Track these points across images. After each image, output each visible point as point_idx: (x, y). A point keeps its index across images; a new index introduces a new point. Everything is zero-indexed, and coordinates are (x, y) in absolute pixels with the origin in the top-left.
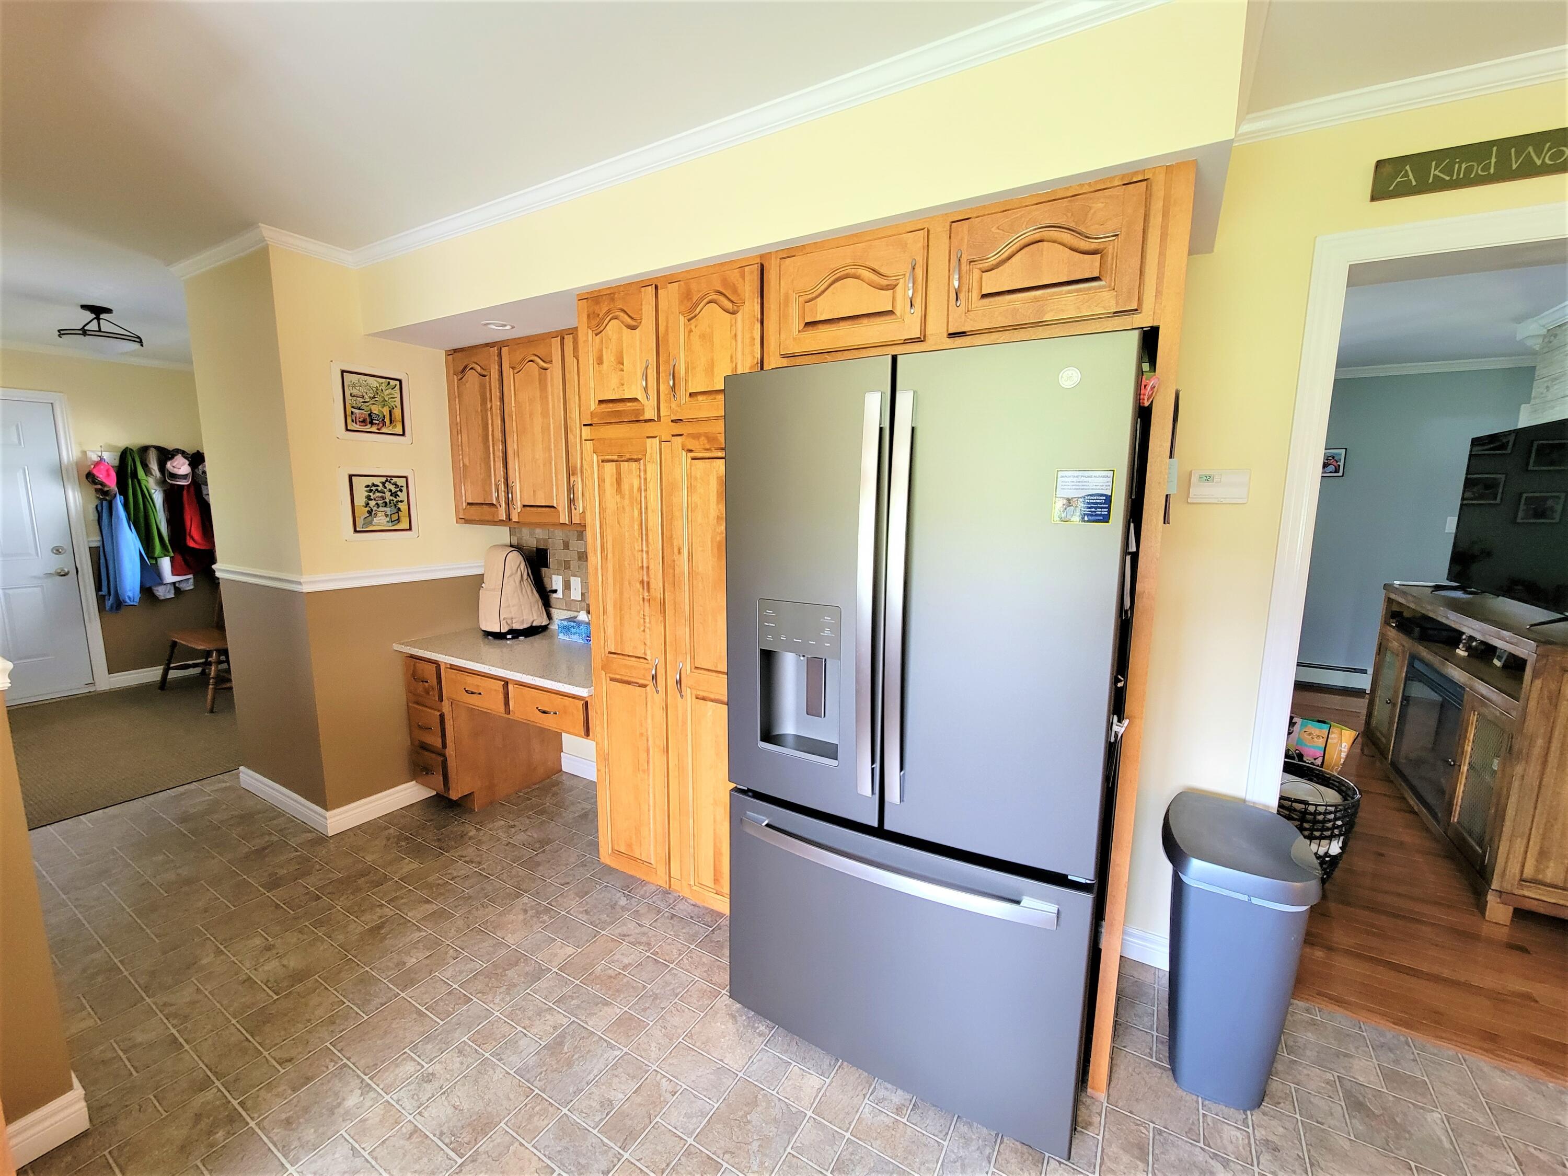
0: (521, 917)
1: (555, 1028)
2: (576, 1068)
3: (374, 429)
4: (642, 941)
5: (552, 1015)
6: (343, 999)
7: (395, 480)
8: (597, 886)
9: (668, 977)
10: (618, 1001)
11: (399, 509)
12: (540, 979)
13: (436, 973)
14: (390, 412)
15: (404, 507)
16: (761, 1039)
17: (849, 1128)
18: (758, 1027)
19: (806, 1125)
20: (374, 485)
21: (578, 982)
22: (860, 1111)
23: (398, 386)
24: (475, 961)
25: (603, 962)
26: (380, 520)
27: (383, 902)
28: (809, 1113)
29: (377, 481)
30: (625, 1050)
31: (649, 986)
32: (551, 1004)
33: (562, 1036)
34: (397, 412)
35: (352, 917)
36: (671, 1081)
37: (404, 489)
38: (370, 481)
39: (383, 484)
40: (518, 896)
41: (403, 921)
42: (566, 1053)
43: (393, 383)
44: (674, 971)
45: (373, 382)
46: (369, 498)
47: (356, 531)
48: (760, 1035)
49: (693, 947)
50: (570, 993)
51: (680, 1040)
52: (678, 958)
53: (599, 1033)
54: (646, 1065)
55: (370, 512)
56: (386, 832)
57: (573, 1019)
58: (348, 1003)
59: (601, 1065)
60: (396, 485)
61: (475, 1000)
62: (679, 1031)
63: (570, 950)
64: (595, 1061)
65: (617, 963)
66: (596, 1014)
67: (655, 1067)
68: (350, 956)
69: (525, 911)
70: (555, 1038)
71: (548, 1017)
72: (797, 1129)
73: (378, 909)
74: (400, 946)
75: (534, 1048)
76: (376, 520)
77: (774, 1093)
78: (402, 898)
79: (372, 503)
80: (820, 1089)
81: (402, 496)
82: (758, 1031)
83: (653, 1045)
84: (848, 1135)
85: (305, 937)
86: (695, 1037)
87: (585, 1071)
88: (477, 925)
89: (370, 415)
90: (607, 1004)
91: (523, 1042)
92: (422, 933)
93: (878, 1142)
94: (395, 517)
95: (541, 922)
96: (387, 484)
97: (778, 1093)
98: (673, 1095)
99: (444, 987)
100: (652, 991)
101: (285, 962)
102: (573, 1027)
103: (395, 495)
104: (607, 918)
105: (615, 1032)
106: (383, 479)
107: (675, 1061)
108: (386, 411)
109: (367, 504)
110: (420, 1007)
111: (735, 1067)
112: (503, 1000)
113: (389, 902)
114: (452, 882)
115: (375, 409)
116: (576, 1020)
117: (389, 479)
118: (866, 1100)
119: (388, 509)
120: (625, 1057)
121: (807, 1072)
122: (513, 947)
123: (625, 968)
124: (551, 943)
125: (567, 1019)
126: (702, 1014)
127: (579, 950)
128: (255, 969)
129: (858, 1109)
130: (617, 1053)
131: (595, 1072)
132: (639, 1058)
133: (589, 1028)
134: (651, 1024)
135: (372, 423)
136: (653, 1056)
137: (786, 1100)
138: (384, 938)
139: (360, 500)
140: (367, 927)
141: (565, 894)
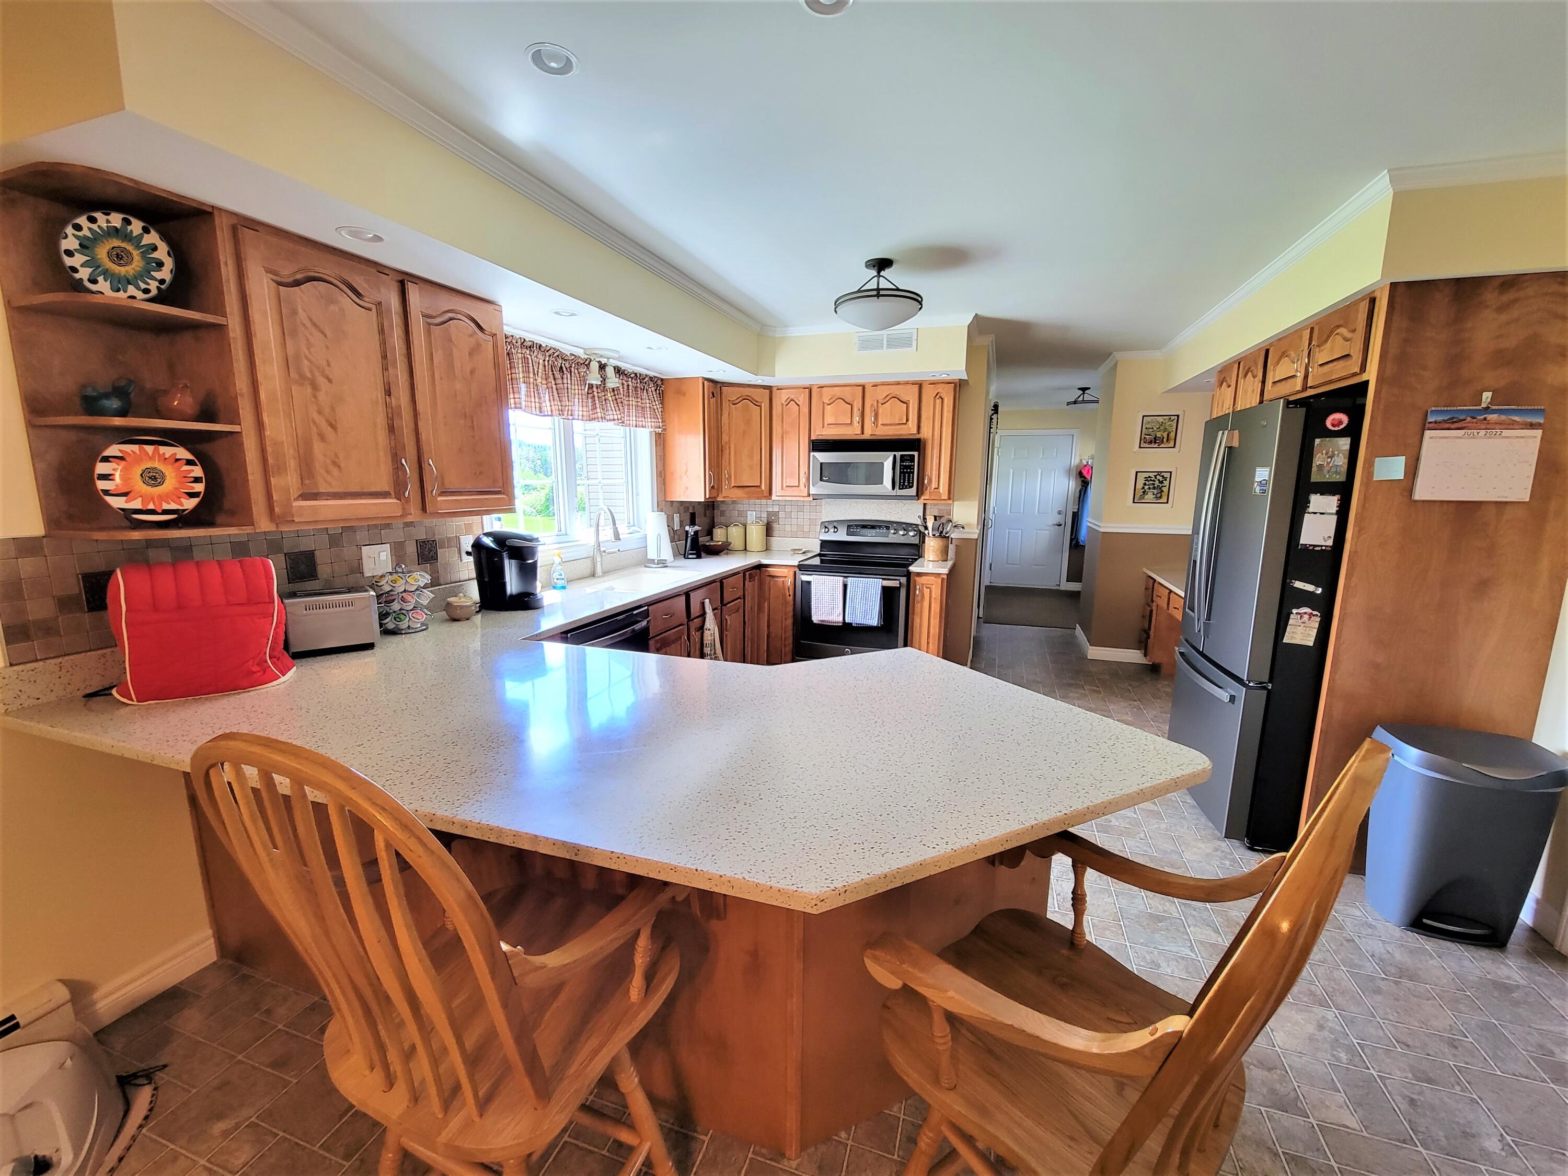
3: (1156, 446)
7: (1163, 474)
11: (1162, 491)
14: (1168, 435)
15: (1165, 489)
20: (1149, 477)
23: (1176, 420)
26: (1150, 496)
29: (1152, 475)
34: (1172, 435)
37: (1168, 479)
38: (1147, 475)
39: (1155, 476)
43: (1172, 418)
45: (1160, 419)
46: (1145, 484)
47: (1134, 502)
55: (1144, 492)
60: (1163, 476)
76: (1146, 497)
79: (1146, 487)
81: (1166, 483)
89: (1155, 438)
94: (1159, 495)
96: (1158, 477)
103: (1161, 482)
106: (1156, 474)
108: (1165, 435)
109: (1143, 488)
115: (1159, 435)
117: (1159, 473)
119: (1155, 491)
135: (1155, 443)
139: (1140, 485)
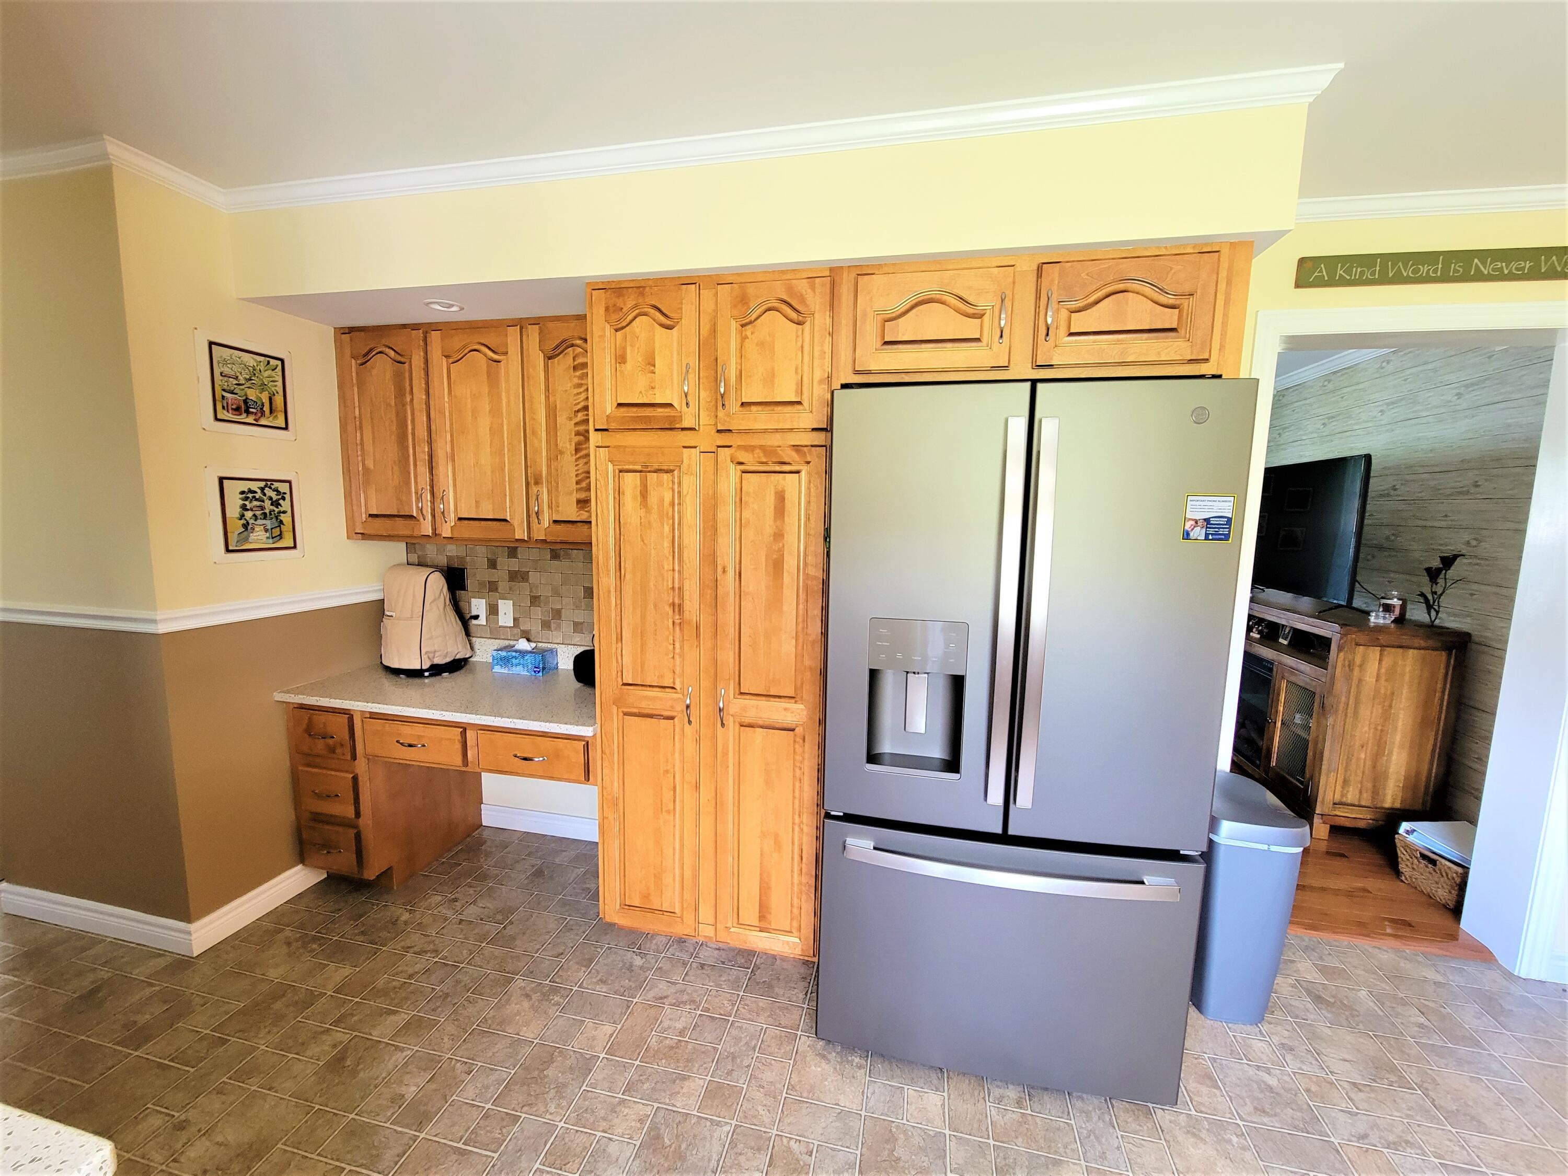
0: (526, 1004)
1: (641, 1121)
2: (691, 1160)
3: (250, 419)
4: (684, 999)
5: (629, 1107)
6: (338, 1164)
7: (276, 485)
8: (599, 950)
9: (734, 1032)
10: (695, 1070)
11: (281, 522)
12: (591, 1070)
13: (454, 1097)
14: (270, 399)
15: (286, 518)
16: (863, 1071)
17: (989, 1135)
18: (853, 1060)
19: (951, 1145)
20: (250, 491)
21: (637, 1063)
22: (989, 1115)
23: (280, 367)
24: (496, 1070)
25: (653, 1033)
26: (259, 536)
27: (327, 1026)
28: (947, 1132)
29: (254, 486)
30: (734, 1122)
31: (720, 1047)
32: (620, 1096)
33: (654, 1127)
34: (279, 399)
35: (291, 1056)
36: (800, 1141)
37: (287, 497)
38: (245, 486)
39: (262, 489)
40: (509, 981)
41: (369, 1043)
42: (670, 1146)
43: (273, 362)
44: (737, 1024)
45: (249, 360)
46: (244, 508)
47: (228, 550)
48: (860, 1067)
49: (741, 993)
50: (636, 1077)
51: (784, 1095)
52: (732, 1009)
53: (695, 1113)
54: (765, 1132)
55: (246, 526)
56: (281, 936)
57: (656, 1105)
58: (348, 1168)
59: (717, 1148)
60: (276, 490)
61: (524, 1115)
62: (779, 1086)
63: (608, 1029)
64: (708, 1145)
65: (671, 1030)
66: (679, 1093)
67: (775, 1132)
68: (317, 1107)
69: (528, 996)
70: (648, 1133)
71: (626, 1111)
72: (945, 1151)
73: (324, 1037)
74: (384, 1075)
75: (629, 1152)
76: (253, 537)
77: (905, 1121)
78: (353, 1015)
79: (249, 515)
80: (943, 1105)
81: (285, 505)
82: (854, 1064)
83: (760, 1108)
84: (991, 1142)
85: (232, 1098)
86: (798, 1088)
87: (703, 1159)
88: (475, 1027)
89: (245, 401)
90: (685, 1078)
91: (613, 1149)
92: (405, 1054)
93: (1020, 1140)
94: (276, 532)
95: (554, 1005)
96: (267, 490)
97: (908, 1121)
98: (811, 1155)
99: (475, 1113)
100: (726, 1051)
101: (220, 1139)
102: (661, 1114)
103: (276, 504)
104: (631, 983)
105: (712, 1106)
106: (262, 484)
107: (791, 1119)
108: (265, 397)
109: (242, 516)
110: (455, 1145)
111: (854, 1107)
112: (558, 1106)
113: (337, 1023)
114: (412, 981)
115: (252, 395)
116: (660, 1105)
117: (268, 483)
118: (988, 1104)
119: (268, 523)
120: (738, 1130)
121: (922, 1092)
122: (536, 1041)
123: (682, 1033)
124: (581, 1026)
125: (650, 1108)
126: (792, 1062)
127: (619, 1027)
128: (175, 1161)
129: (986, 1114)
130: (727, 1128)
131: (715, 1157)
132: (753, 1127)
133: (680, 1110)
134: (745, 1086)
135: (247, 412)
136: (767, 1119)
137: (920, 1126)
138: (354, 1072)
139: (233, 510)
140: (322, 1064)
141: (565, 967)
